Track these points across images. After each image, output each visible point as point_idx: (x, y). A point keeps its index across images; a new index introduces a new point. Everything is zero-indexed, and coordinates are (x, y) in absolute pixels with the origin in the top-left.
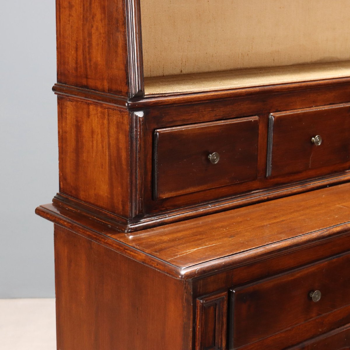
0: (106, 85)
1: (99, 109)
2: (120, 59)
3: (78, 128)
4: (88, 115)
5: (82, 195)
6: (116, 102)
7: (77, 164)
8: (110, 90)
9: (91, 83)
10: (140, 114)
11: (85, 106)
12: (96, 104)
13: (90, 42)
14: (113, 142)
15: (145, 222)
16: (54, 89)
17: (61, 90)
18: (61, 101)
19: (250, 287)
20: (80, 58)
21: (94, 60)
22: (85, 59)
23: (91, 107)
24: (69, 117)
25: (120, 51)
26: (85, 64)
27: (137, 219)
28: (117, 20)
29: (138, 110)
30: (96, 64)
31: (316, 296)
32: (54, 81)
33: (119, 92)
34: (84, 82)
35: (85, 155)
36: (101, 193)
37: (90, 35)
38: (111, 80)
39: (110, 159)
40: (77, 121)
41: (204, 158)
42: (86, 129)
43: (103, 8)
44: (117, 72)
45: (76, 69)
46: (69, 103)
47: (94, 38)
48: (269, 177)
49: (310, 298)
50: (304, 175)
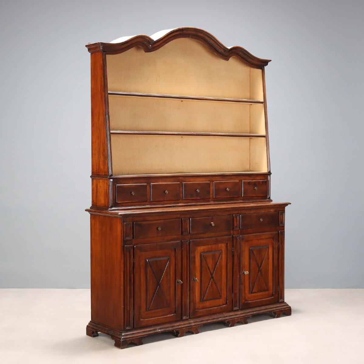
0: (103, 174)
1: (102, 180)
2: (107, 167)
3: (97, 187)
4: (99, 182)
5: (98, 205)
6: (106, 177)
7: (97, 196)
8: (104, 175)
9: (100, 174)
10: (112, 180)
11: (98, 180)
12: (101, 179)
13: (100, 163)
14: (105, 188)
15: (113, 208)
16: (91, 177)
17: (92, 177)
18: (92, 180)
19: (139, 223)
20: (97, 168)
21: (101, 168)
22: (98, 168)
23: (100, 180)
24: (94, 184)
25: (107, 165)
26: (99, 169)
27: (112, 207)
28: (106, 157)
29: (111, 179)
30: (101, 169)
31: (160, 229)
32: (91, 174)
33: (106, 175)
34: (98, 174)
35: (98, 193)
36: (102, 203)
37: (100, 161)
38: (105, 172)
39: (105, 193)
40: (97, 185)
41: (130, 193)
42: (98, 186)
43: (103, 155)
44: (106, 170)
45: (96, 171)
46: (94, 180)
47: (101, 163)
48: (152, 201)
49: (158, 229)
50: (163, 202)
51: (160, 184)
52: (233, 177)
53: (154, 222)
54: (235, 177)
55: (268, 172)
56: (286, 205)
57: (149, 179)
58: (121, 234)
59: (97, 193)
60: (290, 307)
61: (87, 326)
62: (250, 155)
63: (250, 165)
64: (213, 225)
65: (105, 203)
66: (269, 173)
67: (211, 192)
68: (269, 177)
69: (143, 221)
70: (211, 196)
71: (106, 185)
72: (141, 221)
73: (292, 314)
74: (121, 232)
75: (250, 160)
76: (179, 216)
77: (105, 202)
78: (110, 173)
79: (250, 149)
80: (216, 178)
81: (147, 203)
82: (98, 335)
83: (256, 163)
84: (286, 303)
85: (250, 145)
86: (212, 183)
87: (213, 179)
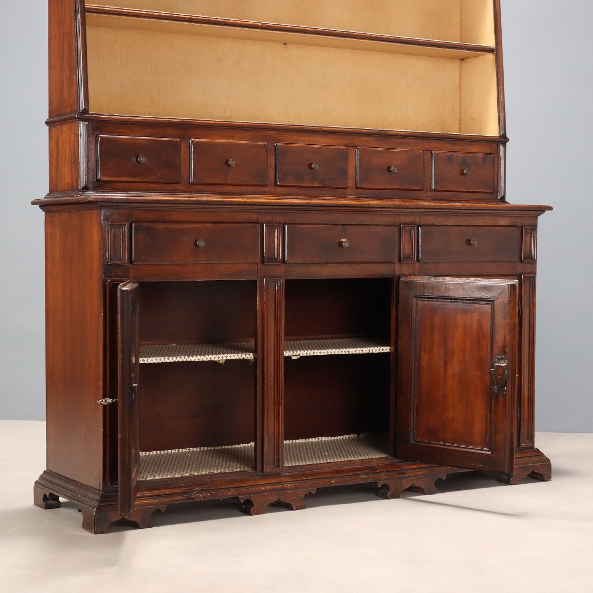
0: (69, 110)
1: (67, 127)
3: (58, 144)
7: (57, 168)
8: (71, 112)
10: (86, 123)
11: (60, 127)
12: (65, 124)
13: (63, 87)
14: (72, 143)
15: (90, 193)
16: (47, 123)
17: (50, 122)
21: (64, 96)
22: (60, 98)
23: (63, 128)
24: (53, 139)
26: (61, 101)
27: (86, 190)
29: (85, 119)
30: (65, 98)
31: (201, 243)
33: (74, 111)
35: (60, 159)
37: (63, 81)
39: (71, 156)
40: (57, 139)
42: (61, 142)
43: (68, 64)
46: (54, 130)
47: (64, 84)
48: (192, 184)
49: (196, 245)
50: (225, 188)
51: (215, 144)
52: (407, 141)
53: (186, 226)
54: (413, 141)
55: (500, 136)
56: (541, 210)
57: (186, 128)
58: (100, 250)
59: (57, 159)
60: (548, 460)
61: (36, 483)
62: (460, 101)
63: (460, 123)
64: (346, 245)
65: (72, 181)
66: (503, 140)
67: (351, 173)
68: (502, 148)
69: (157, 222)
70: (351, 183)
71: (74, 137)
72: (152, 222)
73: (552, 478)
74: (100, 245)
75: (460, 112)
76: (254, 217)
77: (72, 179)
78: (82, 106)
79: (460, 87)
80: (365, 139)
81: (180, 187)
82: (59, 505)
83: (474, 119)
84: (538, 451)
85: (460, 77)
86: (352, 151)
87: (357, 141)
